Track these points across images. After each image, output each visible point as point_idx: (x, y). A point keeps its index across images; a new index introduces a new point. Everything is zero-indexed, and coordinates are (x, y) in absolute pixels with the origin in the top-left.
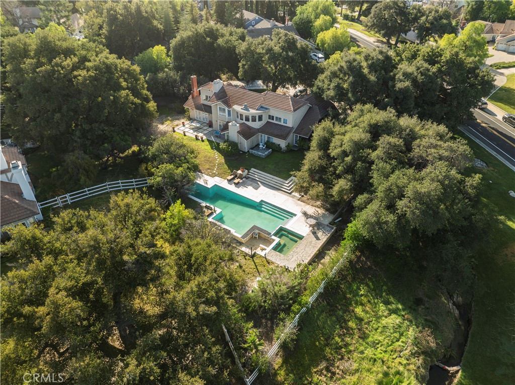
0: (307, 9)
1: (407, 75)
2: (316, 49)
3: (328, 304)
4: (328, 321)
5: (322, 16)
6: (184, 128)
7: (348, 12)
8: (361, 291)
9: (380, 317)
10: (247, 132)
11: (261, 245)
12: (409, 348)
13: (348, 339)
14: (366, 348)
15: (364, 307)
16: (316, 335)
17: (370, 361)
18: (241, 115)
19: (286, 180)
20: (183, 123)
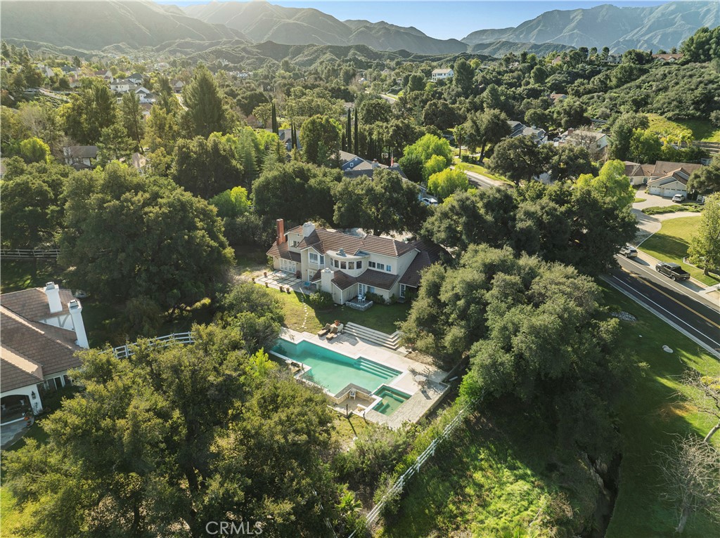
0: (416, 149)
1: (528, 214)
2: (428, 193)
3: (440, 468)
4: (440, 486)
5: (434, 156)
6: (266, 279)
7: (468, 154)
8: (481, 455)
9: (504, 484)
10: (342, 281)
11: (359, 405)
12: (540, 518)
13: (465, 507)
14: (487, 518)
15: (484, 472)
16: (425, 501)
17: (492, 531)
18: (336, 262)
19: (390, 334)
20: (265, 273)
